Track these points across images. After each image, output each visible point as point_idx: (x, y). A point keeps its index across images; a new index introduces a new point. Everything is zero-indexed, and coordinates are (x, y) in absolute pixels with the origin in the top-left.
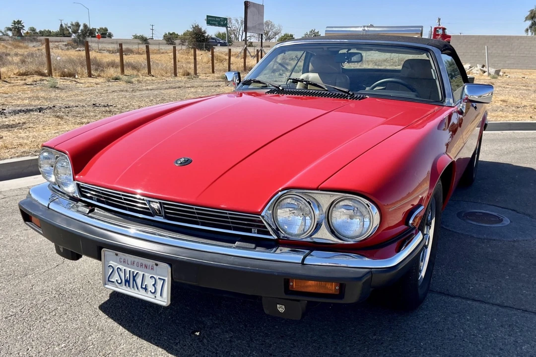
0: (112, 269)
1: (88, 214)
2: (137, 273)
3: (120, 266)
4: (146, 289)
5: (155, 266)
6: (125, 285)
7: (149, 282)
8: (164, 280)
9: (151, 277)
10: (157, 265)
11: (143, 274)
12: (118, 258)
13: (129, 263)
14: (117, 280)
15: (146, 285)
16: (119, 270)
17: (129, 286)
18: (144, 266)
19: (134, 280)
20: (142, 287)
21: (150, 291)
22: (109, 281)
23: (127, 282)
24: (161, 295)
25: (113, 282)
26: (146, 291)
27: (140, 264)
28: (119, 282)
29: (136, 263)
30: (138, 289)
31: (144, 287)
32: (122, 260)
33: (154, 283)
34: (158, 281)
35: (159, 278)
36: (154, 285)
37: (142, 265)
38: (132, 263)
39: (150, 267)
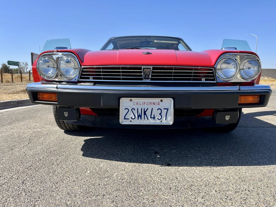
0: (127, 111)
2: (147, 109)
3: (134, 107)
4: (154, 118)
5: (160, 102)
6: (138, 119)
7: (156, 113)
8: (168, 109)
9: (158, 109)
10: (162, 101)
11: (152, 108)
12: (132, 102)
13: (141, 104)
14: (131, 117)
15: (154, 115)
16: (133, 110)
17: (141, 119)
18: (152, 103)
19: (145, 114)
20: (151, 117)
21: (158, 118)
22: (125, 119)
23: (140, 116)
24: (166, 119)
25: (128, 119)
26: (154, 119)
27: (149, 103)
28: (133, 117)
29: (146, 104)
30: (148, 119)
33: (160, 112)
34: (163, 110)
36: (160, 114)
37: (151, 103)
38: (143, 104)
39: (157, 104)
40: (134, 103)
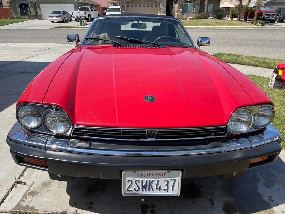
0: (131, 183)
1: (90, 147)
2: (153, 180)
3: (137, 179)
5: (167, 173)
6: (142, 190)
7: (163, 184)
8: (175, 180)
9: (164, 181)
10: (169, 172)
11: (158, 180)
12: (136, 174)
13: (146, 174)
14: (135, 189)
15: (160, 186)
17: (146, 190)
18: (158, 175)
19: (150, 185)
20: (156, 188)
21: (164, 189)
22: (128, 191)
23: (144, 188)
24: (173, 190)
25: (132, 191)
26: (160, 190)
27: (155, 174)
28: (137, 189)
29: (151, 175)
30: (153, 190)
31: (158, 187)
32: (140, 175)
33: (167, 183)
34: (170, 182)
35: (171, 180)
36: (166, 185)
37: (156, 174)
38: (148, 175)
39: (164, 174)
40: (138, 175)
